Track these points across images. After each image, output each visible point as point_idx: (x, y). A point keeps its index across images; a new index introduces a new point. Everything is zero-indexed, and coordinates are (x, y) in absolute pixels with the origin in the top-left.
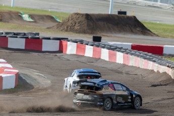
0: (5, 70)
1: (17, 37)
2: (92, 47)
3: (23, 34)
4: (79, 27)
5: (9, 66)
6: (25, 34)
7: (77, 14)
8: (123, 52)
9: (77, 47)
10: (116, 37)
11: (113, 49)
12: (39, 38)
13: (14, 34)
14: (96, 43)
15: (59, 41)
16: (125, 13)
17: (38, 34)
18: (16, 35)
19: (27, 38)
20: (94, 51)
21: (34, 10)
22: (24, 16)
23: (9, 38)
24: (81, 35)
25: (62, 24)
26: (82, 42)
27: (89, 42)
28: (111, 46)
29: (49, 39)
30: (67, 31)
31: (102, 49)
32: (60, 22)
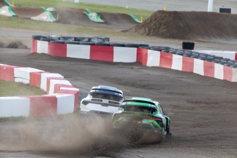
0: (61, 88)
1: (78, 44)
2: (181, 57)
3: (87, 40)
4: (165, 30)
5: (67, 82)
6: (90, 39)
7: (163, 12)
8: (223, 64)
9: (161, 57)
10: (215, 43)
11: (210, 60)
12: (109, 45)
13: (76, 39)
14: (187, 51)
15: (136, 49)
16: (229, 10)
17: (108, 39)
18: (77, 41)
19: (93, 45)
20: (183, 62)
21: (104, 7)
22: (90, 15)
23: (68, 45)
24: (168, 40)
25: (143, 26)
26: (167, 50)
27: (176, 50)
28: (207, 55)
29: (123, 46)
30: (148, 35)
31: (195, 60)
32: (140, 23)
